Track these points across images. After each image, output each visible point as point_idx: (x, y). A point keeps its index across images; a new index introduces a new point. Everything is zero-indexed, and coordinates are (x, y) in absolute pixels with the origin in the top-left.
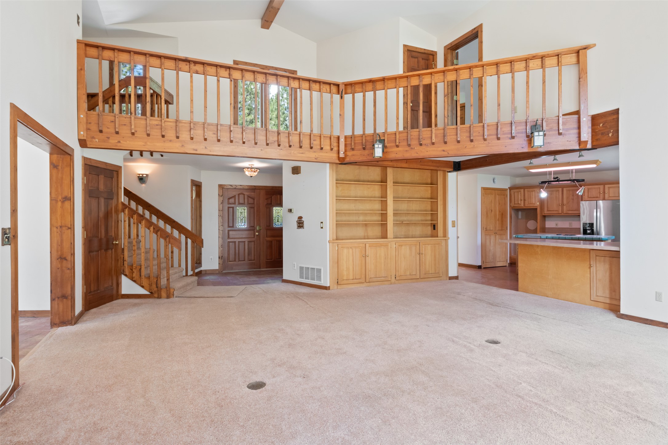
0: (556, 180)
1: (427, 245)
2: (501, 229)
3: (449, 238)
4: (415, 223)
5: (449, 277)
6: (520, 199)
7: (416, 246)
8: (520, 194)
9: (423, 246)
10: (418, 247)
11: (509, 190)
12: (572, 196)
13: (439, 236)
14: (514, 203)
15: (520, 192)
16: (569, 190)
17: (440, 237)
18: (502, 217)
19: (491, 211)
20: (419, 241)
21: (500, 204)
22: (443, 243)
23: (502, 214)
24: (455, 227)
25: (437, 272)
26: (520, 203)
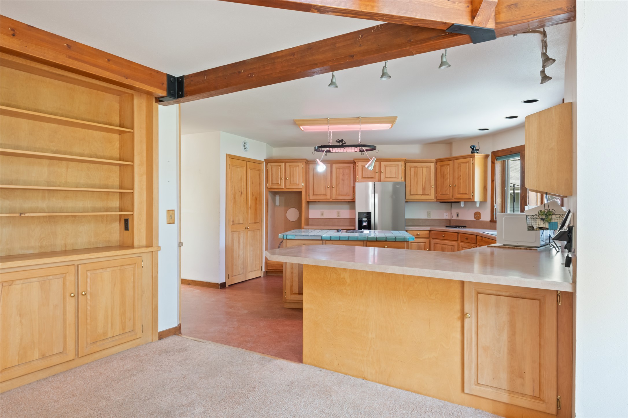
0: (341, 144)
1: (101, 271)
2: (254, 222)
3: (159, 248)
4: (75, 216)
5: (159, 333)
6: (279, 177)
7: (64, 279)
8: (279, 170)
9: (89, 274)
10: (71, 278)
11: (265, 163)
12: (343, 175)
13: (136, 244)
14: (272, 183)
15: (280, 167)
16: (339, 168)
17: (140, 247)
18: (256, 204)
19: (240, 193)
20: (76, 263)
21: (253, 183)
22: (147, 260)
23: (256, 199)
24: (174, 223)
25: (127, 330)
26: (279, 183)
